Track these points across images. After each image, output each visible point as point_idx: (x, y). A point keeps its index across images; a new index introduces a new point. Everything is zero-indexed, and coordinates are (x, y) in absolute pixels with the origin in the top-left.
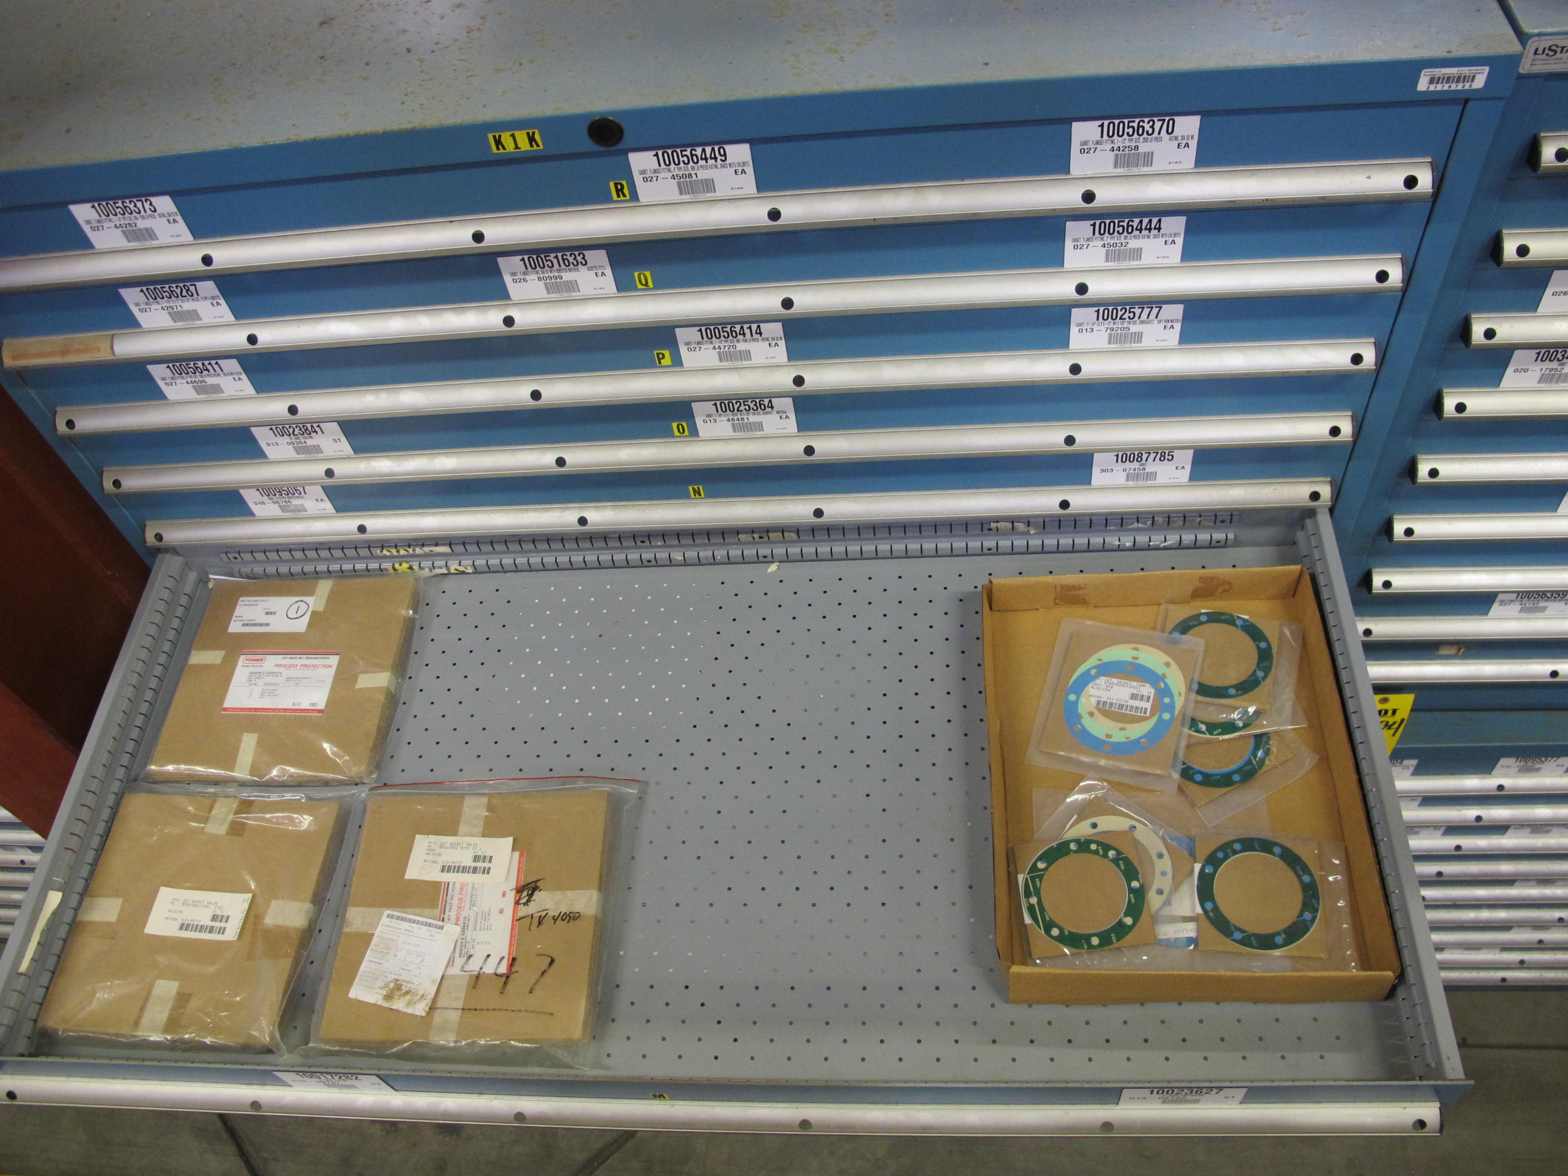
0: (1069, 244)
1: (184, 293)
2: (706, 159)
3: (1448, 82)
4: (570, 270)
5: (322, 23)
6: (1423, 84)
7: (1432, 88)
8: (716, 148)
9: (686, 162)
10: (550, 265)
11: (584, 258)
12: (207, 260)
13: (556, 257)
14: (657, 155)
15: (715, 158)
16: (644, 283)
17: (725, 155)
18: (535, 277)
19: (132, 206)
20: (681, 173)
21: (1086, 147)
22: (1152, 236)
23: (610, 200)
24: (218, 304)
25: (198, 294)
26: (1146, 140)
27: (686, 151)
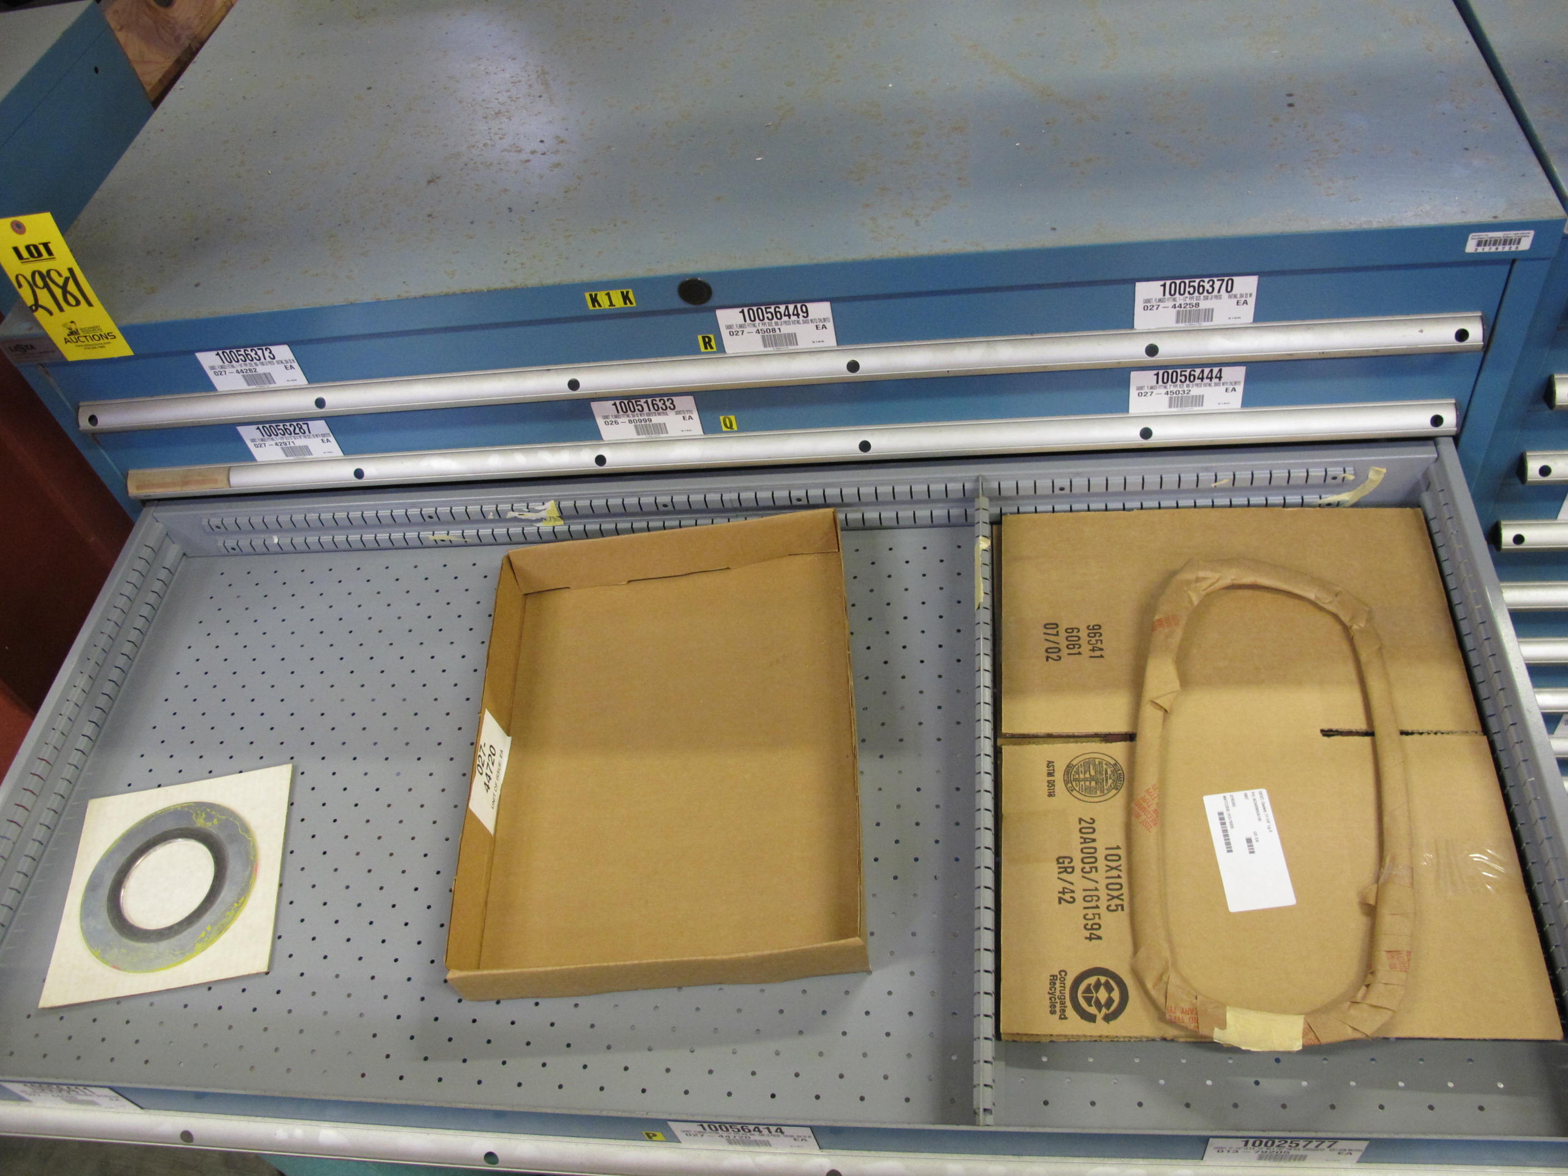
0: (1133, 392)
1: (297, 431)
2: (789, 316)
3: (1494, 244)
4: (659, 414)
5: (429, 182)
6: (1471, 247)
7: (1480, 250)
8: (799, 306)
9: (770, 317)
10: (641, 409)
11: (672, 403)
12: (320, 403)
13: (647, 402)
14: (742, 312)
15: (798, 315)
16: (729, 426)
17: (807, 312)
18: (626, 419)
19: (253, 354)
20: (765, 328)
21: (1149, 305)
22: (1213, 385)
23: (698, 352)
24: (328, 441)
25: (310, 432)
26: (1206, 298)
27: (770, 308)
